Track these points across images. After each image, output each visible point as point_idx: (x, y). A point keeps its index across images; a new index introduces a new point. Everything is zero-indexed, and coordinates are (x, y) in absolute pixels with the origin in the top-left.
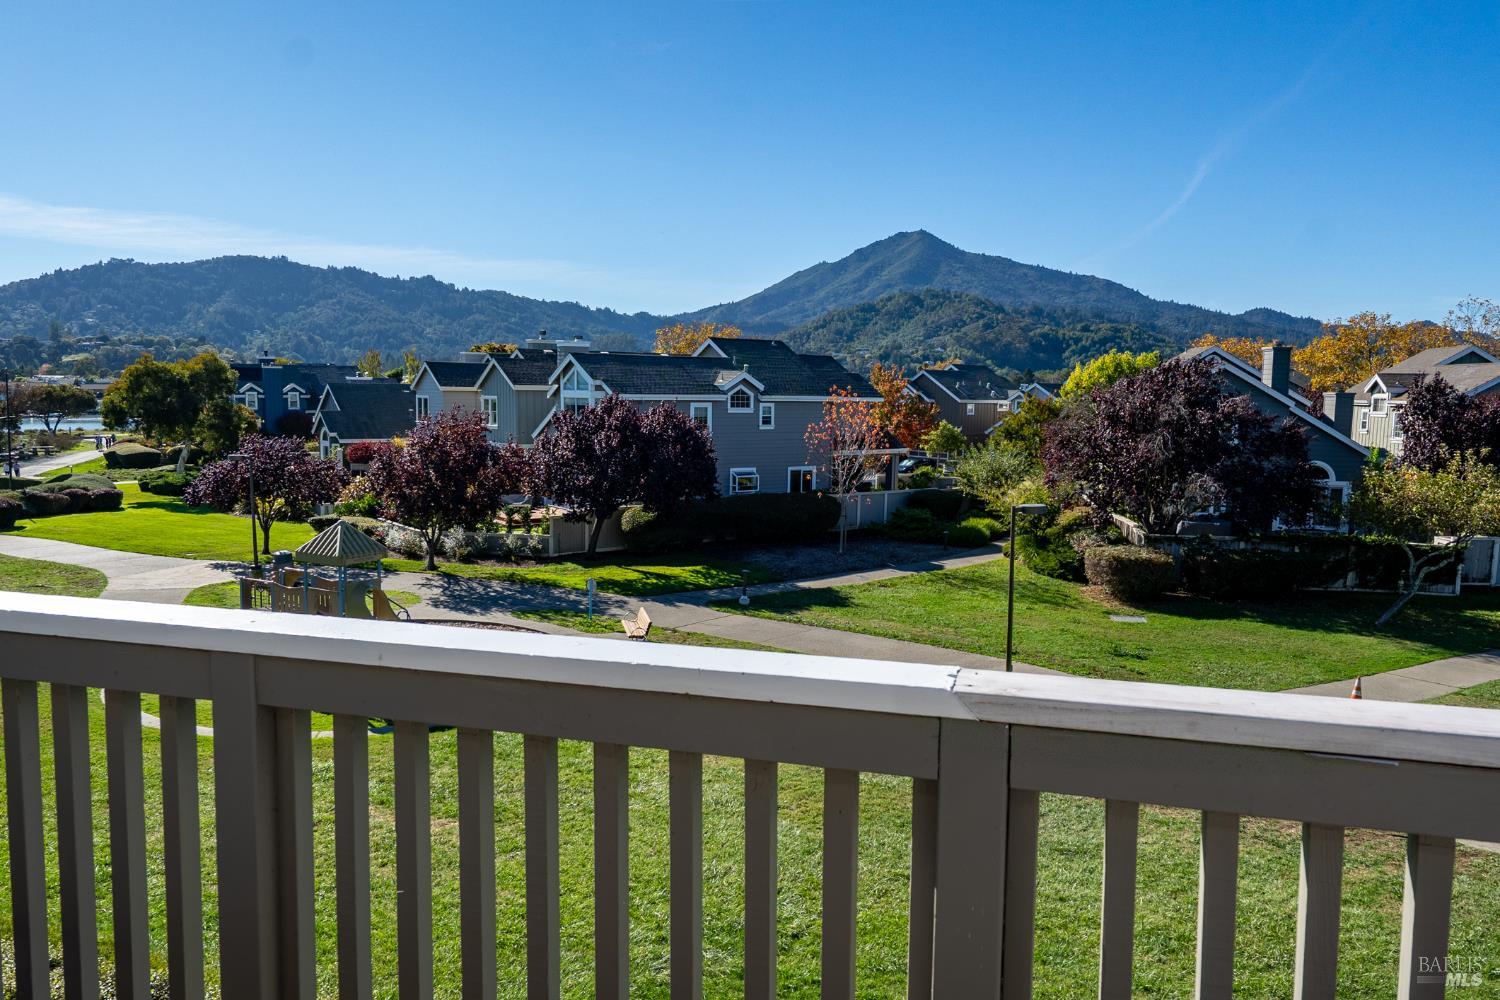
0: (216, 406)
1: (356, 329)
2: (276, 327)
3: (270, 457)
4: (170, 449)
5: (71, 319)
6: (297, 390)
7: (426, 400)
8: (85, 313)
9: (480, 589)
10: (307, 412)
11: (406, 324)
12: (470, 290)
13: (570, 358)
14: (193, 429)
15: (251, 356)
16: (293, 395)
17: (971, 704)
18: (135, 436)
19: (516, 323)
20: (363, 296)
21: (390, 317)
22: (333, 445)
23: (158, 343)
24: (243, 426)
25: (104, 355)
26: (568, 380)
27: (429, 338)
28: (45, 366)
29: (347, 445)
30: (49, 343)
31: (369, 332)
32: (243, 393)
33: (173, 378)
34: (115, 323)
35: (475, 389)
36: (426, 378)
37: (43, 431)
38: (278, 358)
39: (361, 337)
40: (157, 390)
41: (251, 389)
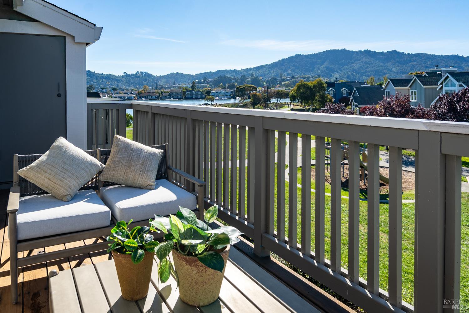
0: (320, 95)
1: (367, 70)
2: (341, 71)
3: (334, 110)
4: (307, 108)
5: (285, 72)
6: (345, 90)
7: (389, 92)
8: (289, 70)
9: (405, 159)
10: (349, 97)
11: (386, 67)
12: (410, 54)
13: (448, 74)
14: (314, 102)
15: (333, 80)
16: (344, 91)
17: (427, 125)
18: (298, 104)
19: (428, 64)
20: (370, 59)
21: (379, 65)
22: (356, 107)
23: (307, 77)
24: (328, 101)
25: (293, 82)
26: (446, 83)
27: (394, 72)
28: (278, 85)
29: (360, 107)
30: (279, 79)
31: (372, 71)
32: (329, 91)
33: (308, 87)
34: (296, 72)
35: (408, 88)
36: (389, 84)
37: (276, 103)
38: (340, 80)
39: (369, 72)
40: (304, 90)
41: (332, 90)
